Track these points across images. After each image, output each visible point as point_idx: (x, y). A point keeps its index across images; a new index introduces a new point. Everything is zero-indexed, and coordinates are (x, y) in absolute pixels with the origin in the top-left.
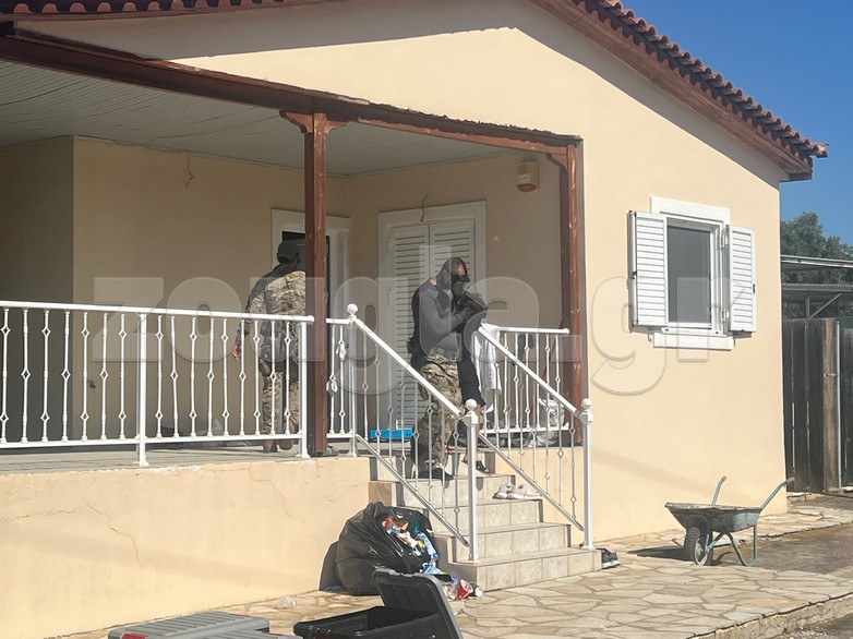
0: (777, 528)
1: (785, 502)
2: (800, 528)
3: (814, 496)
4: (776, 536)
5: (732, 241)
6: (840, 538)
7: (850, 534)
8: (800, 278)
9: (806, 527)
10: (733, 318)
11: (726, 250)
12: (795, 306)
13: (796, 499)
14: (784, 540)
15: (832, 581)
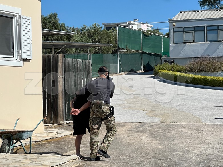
0: (40, 138)
1: (43, 128)
2: (49, 138)
3: (54, 125)
4: (39, 141)
5: (22, 22)
6: (64, 141)
7: (68, 139)
9: (51, 137)
10: (23, 54)
11: (20, 26)
13: (47, 127)
14: (42, 143)
15: (60, 157)
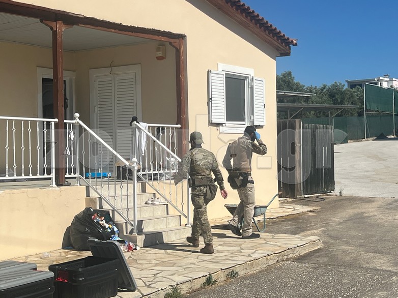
0: (274, 214)
1: (278, 202)
2: (284, 214)
3: (291, 200)
4: (274, 218)
5: (255, 84)
6: (302, 219)
7: (306, 217)
8: (285, 101)
9: (287, 214)
10: (255, 120)
11: (252, 88)
12: (283, 113)
13: (283, 201)
14: (277, 220)
15: (298, 238)
